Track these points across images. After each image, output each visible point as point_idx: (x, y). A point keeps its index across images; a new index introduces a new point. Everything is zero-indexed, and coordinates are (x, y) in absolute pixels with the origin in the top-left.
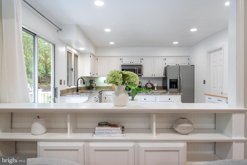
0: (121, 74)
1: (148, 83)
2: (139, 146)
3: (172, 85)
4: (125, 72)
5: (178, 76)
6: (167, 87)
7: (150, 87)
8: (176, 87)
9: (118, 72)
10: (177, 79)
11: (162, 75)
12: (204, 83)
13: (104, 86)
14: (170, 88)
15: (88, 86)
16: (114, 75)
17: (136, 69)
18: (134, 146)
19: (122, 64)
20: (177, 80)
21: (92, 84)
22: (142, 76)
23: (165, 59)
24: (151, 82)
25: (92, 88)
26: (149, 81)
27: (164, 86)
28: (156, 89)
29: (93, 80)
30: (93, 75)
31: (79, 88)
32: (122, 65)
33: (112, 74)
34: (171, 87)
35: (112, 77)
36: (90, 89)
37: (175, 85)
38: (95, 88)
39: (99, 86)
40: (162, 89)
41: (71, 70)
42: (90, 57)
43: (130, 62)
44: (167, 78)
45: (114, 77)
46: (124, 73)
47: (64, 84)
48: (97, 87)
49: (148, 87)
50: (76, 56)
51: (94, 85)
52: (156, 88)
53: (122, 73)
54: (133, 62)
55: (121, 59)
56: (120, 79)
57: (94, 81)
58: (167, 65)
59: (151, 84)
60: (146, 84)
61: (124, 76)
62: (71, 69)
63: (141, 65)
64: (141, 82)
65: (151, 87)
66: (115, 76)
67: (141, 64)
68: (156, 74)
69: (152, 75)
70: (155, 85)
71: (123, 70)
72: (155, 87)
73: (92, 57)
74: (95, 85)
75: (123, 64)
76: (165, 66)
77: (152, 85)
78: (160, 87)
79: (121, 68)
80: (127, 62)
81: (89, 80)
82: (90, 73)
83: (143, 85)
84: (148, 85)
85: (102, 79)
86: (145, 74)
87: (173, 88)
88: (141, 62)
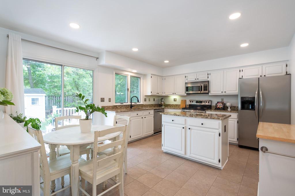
1: (220, 101)
3: (246, 106)
8: (253, 108)
10: (254, 96)
17: (202, 86)
20: (254, 98)
22: (209, 93)
24: (224, 101)
26: (222, 99)
28: (229, 109)
29: (163, 99)
30: (158, 93)
32: (186, 83)
34: (243, 108)
37: (250, 105)
39: (169, 104)
42: (151, 77)
43: (195, 79)
49: (219, 106)
51: (164, 103)
52: (229, 108)
54: (198, 79)
55: (186, 77)
58: (243, 78)
59: (223, 103)
63: (208, 81)
64: (211, 100)
65: (222, 106)
67: (209, 79)
68: (228, 91)
69: (222, 92)
70: (228, 104)
71: (187, 88)
75: (188, 81)
77: (224, 105)
78: (234, 108)
80: (192, 78)
82: (151, 92)
83: (214, 104)
84: (218, 104)
85: (172, 97)
86: (213, 91)
87: (248, 109)
88: (208, 78)
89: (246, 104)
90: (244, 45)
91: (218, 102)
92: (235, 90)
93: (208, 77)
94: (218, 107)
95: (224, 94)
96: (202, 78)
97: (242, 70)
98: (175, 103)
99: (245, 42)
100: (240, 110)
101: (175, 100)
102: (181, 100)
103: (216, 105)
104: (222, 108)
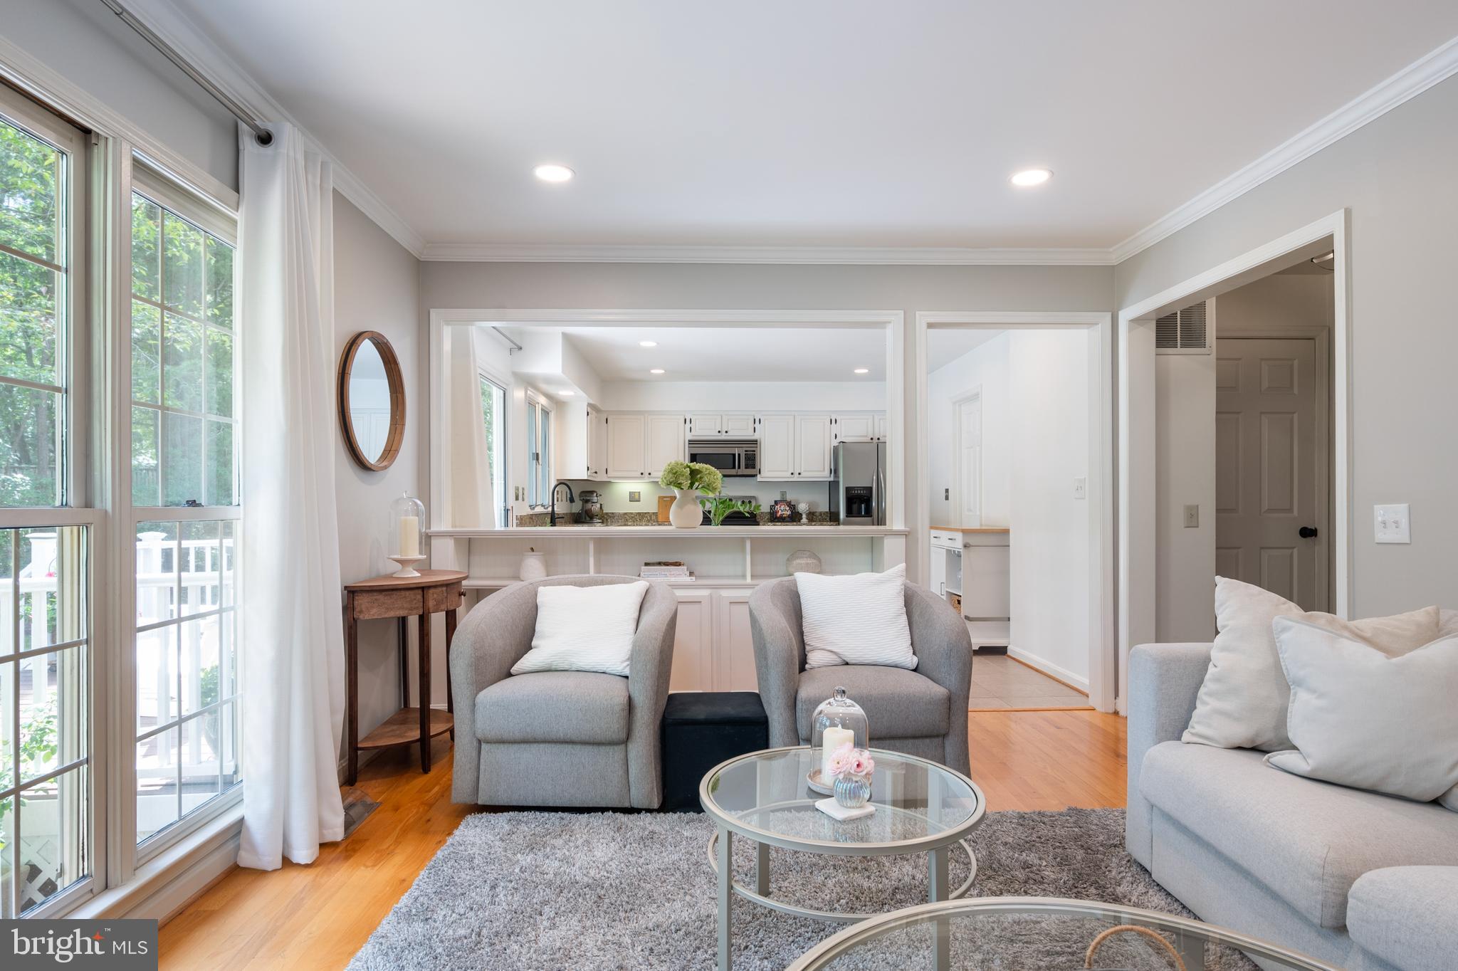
0: (688, 469)
1: (779, 499)
2: (721, 595)
3: (855, 507)
4: (697, 466)
5: (875, 478)
6: (838, 514)
7: (786, 513)
8: (868, 513)
9: (682, 464)
10: (870, 485)
11: (825, 475)
12: (947, 498)
13: (632, 513)
14: (847, 516)
15: (573, 511)
16: (674, 471)
17: (739, 455)
18: (711, 596)
19: (689, 437)
20: (870, 489)
21: (589, 506)
22: (758, 476)
23: (834, 421)
24: (789, 498)
25: (588, 519)
26: (783, 494)
27: (832, 510)
28: (804, 520)
29: (592, 492)
30: (596, 473)
31: (556, 516)
32: (691, 442)
33: (672, 469)
34: (849, 513)
35: (671, 475)
36: (583, 520)
37: (863, 505)
38: (599, 519)
39: (613, 513)
40: (828, 519)
41: (533, 459)
42: (588, 415)
43: (719, 432)
44: (837, 483)
45: (675, 474)
46: (693, 468)
47: (523, 500)
48: (607, 514)
49: (779, 512)
50: (546, 413)
51: (596, 508)
52: (804, 516)
53: (689, 467)
54: (726, 432)
55: (688, 421)
56: (686, 478)
57: (595, 494)
58: (839, 439)
59: (789, 504)
60: (773, 504)
61: (694, 473)
62: (533, 454)
63: (755, 442)
64: (754, 497)
65: (789, 513)
66: (676, 472)
67: (756, 437)
68: (805, 471)
69: (792, 474)
70: (802, 507)
71: (694, 458)
72: (801, 515)
73: (593, 414)
74: (601, 508)
75: (694, 436)
76: (835, 443)
77: (792, 507)
78: (821, 513)
79: (689, 450)
80: (707, 430)
81: (579, 492)
82: (588, 468)
83: (765, 508)
84: (777, 507)
85: (624, 488)
86: (768, 471)
87: (859, 515)
88: (755, 431)
89: (855, 503)
90: (861, 371)
91: (776, 502)
92: (822, 469)
93: (755, 428)
94: (778, 516)
95: (796, 478)
96: (739, 430)
97: (836, 420)
98: (635, 508)
99: (864, 367)
100: (844, 519)
101: (634, 497)
102: (659, 497)
103: (771, 509)
104: (789, 516)
